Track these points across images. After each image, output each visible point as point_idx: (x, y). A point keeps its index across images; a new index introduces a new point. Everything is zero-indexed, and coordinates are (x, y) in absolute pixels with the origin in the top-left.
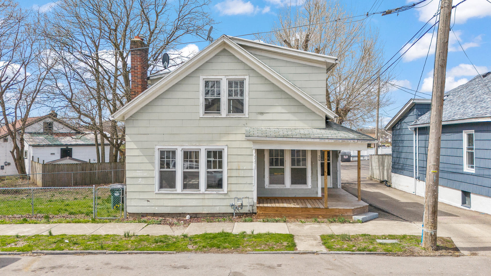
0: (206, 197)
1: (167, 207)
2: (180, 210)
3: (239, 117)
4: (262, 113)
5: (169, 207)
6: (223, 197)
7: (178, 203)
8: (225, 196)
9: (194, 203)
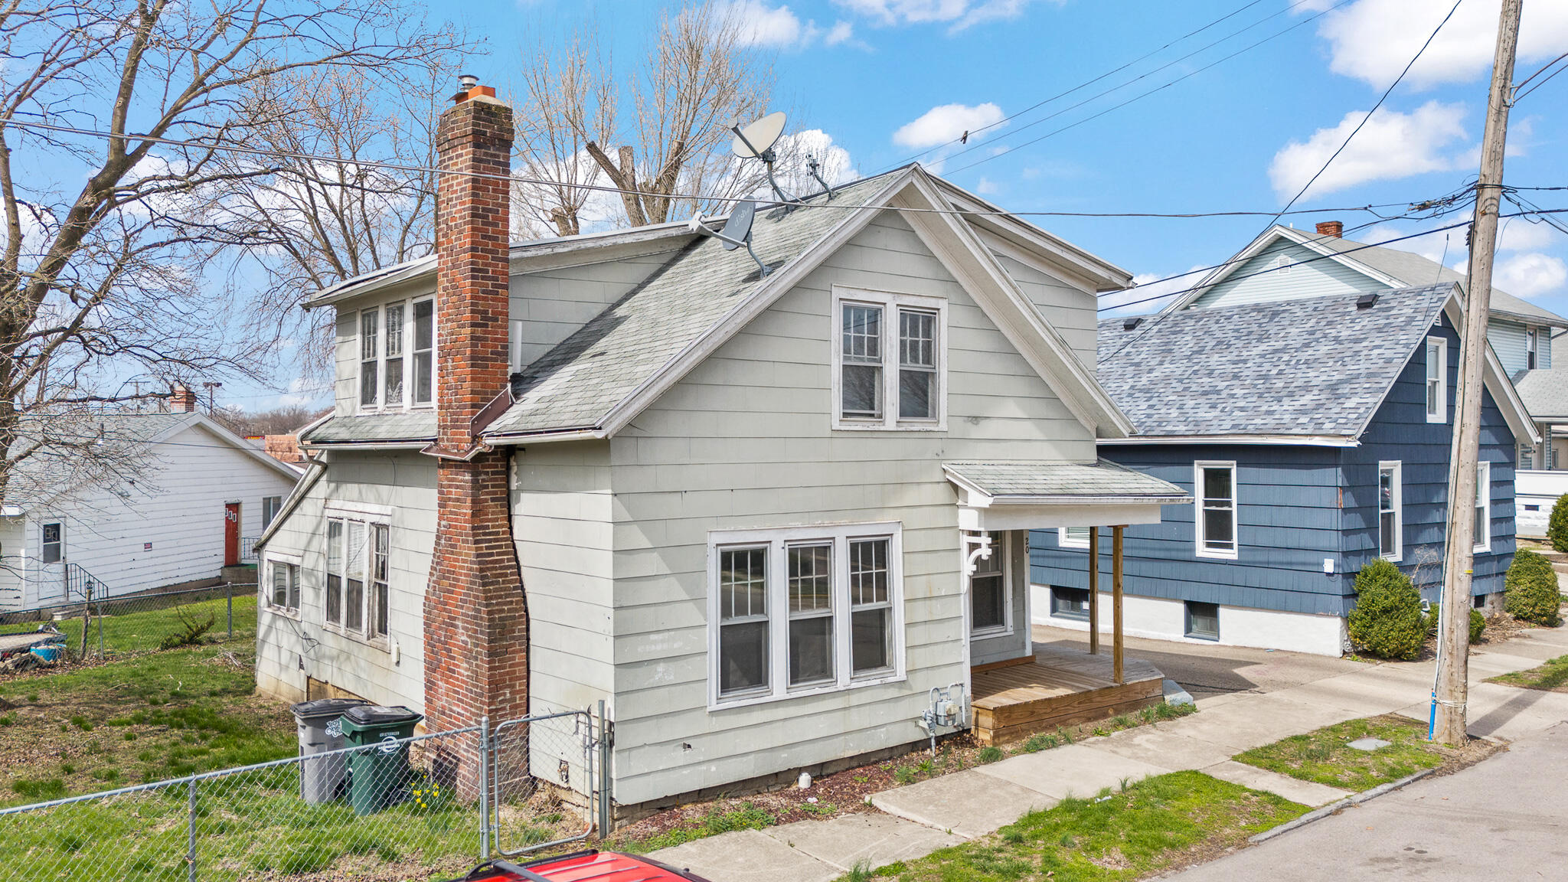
0: (855, 699)
1: (745, 759)
2: (781, 762)
3: (925, 428)
4: (975, 419)
5: (752, 757)
6: (893, 693)
7: (778, 736)
8: (901, 688)
9: (820, 727)
